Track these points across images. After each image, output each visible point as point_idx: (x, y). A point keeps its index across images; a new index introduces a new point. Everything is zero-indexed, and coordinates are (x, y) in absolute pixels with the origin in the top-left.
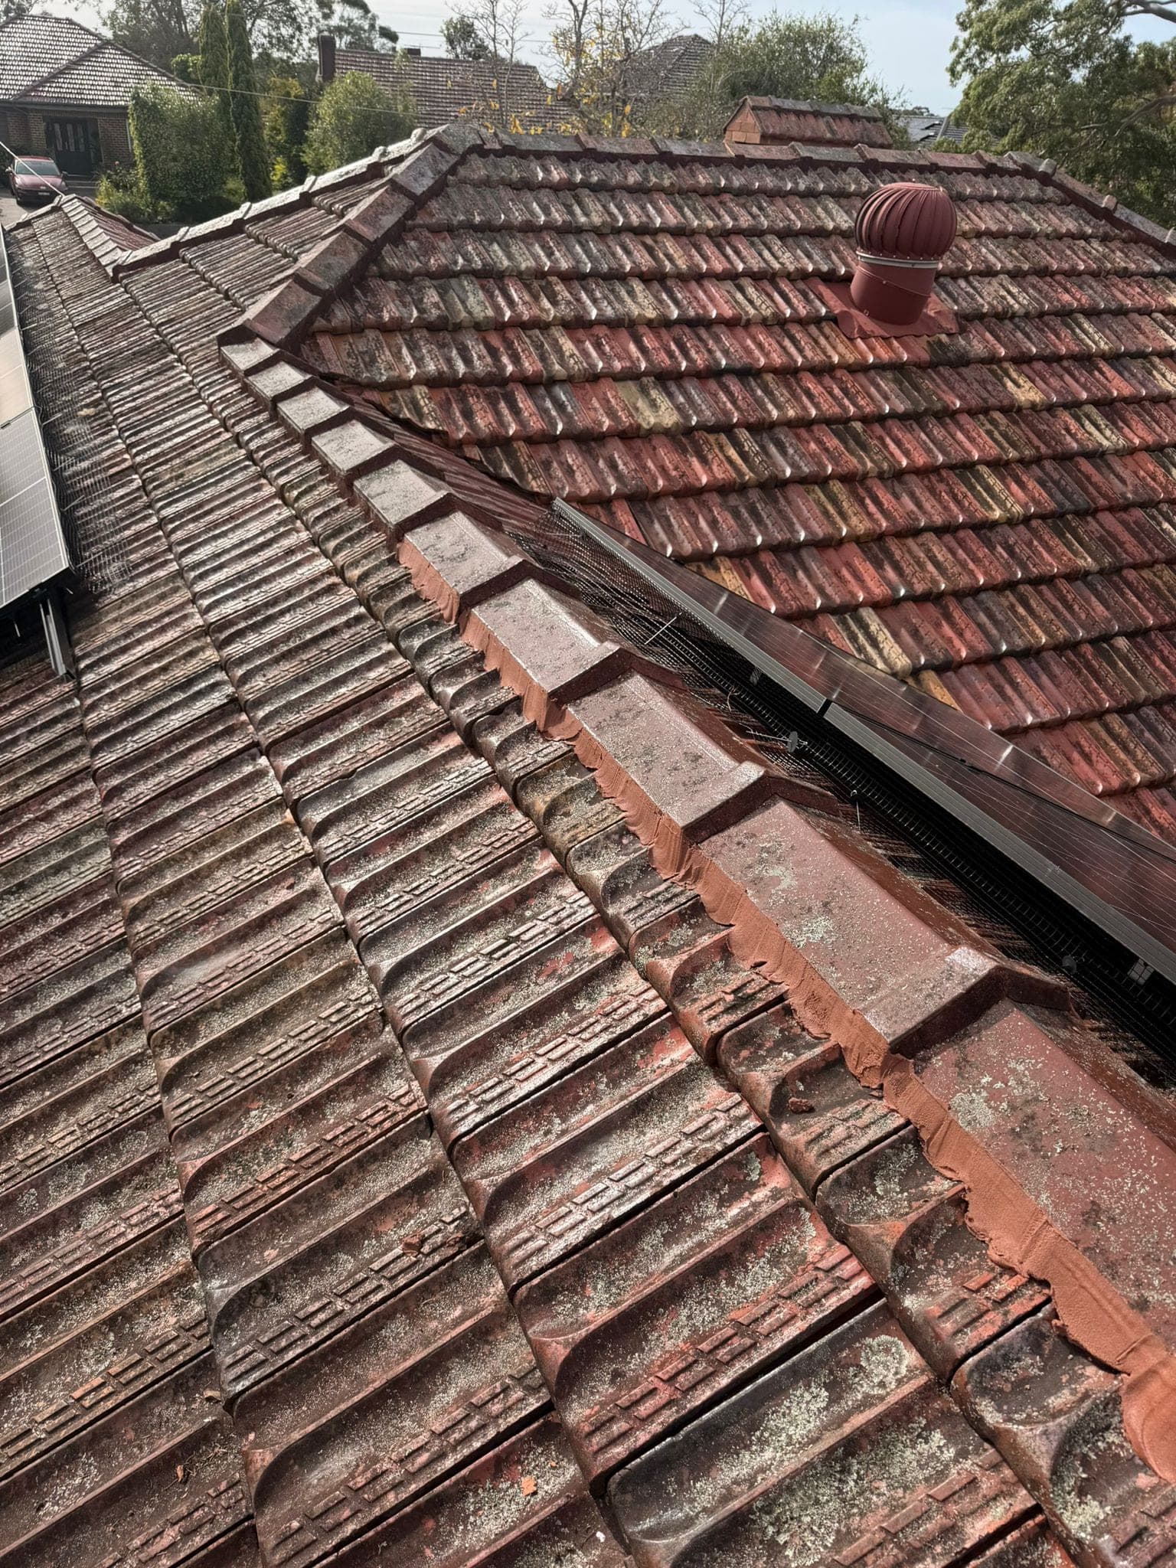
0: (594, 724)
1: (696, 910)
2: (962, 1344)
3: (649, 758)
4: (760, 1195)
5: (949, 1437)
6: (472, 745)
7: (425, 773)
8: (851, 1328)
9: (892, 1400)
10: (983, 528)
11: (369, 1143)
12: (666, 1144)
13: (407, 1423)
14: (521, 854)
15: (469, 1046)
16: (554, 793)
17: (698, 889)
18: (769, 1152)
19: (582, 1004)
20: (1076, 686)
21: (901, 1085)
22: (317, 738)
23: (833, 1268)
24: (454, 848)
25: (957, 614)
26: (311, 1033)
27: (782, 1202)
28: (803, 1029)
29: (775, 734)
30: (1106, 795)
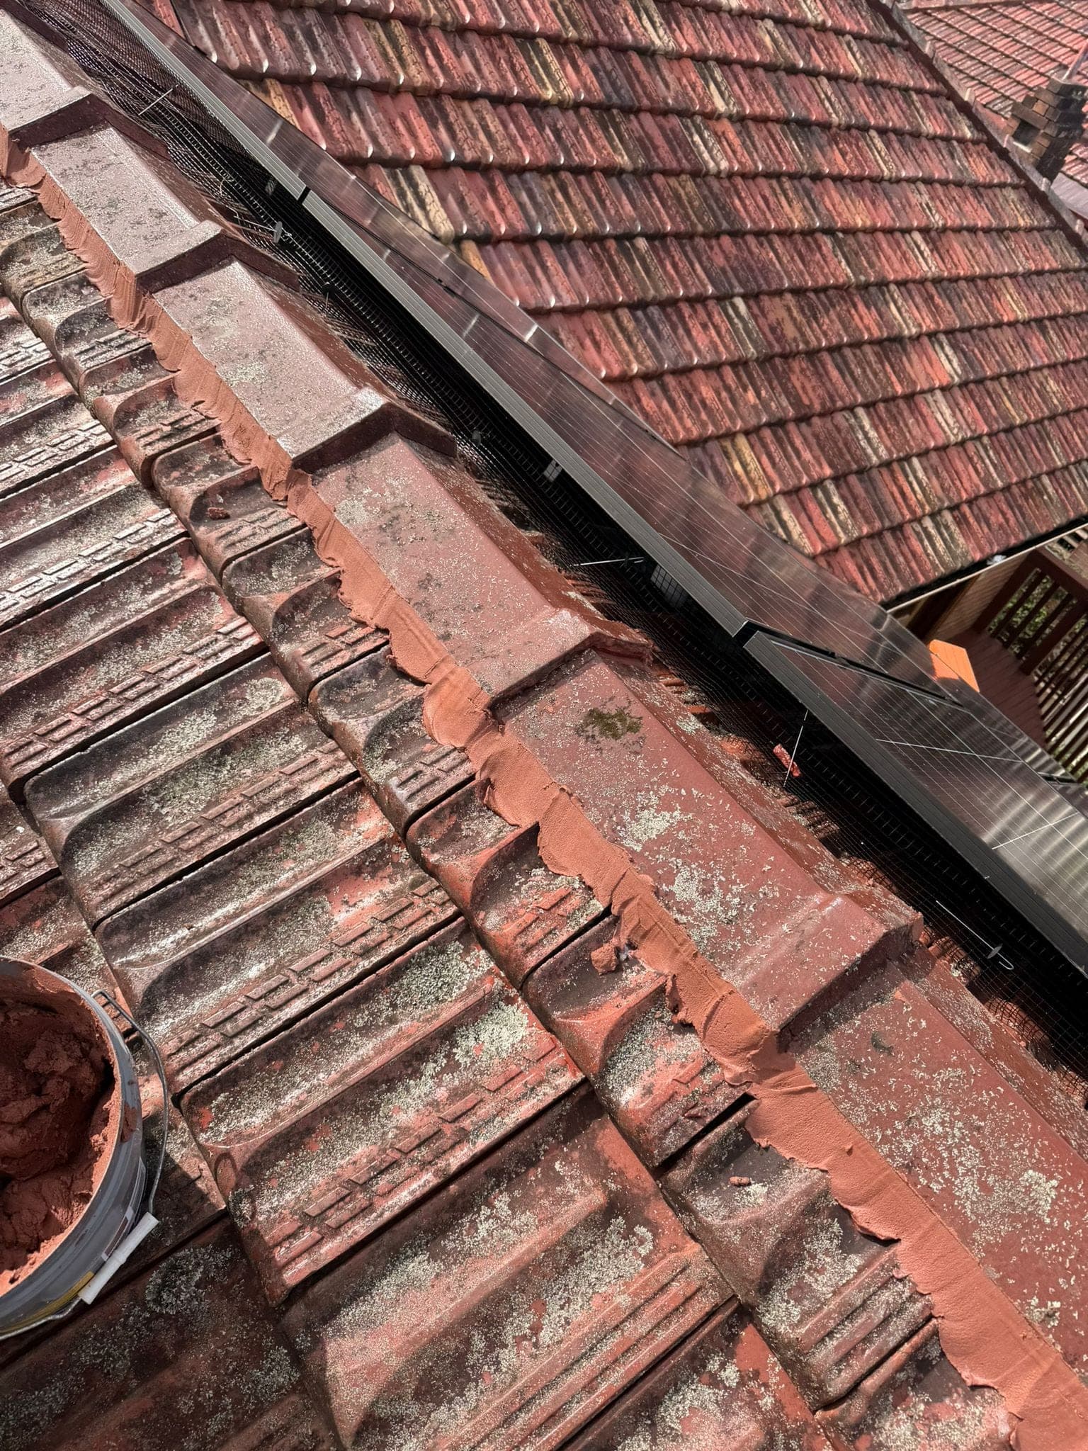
0: (59, 171)
1: (147, 356)
2: (316, 673)
3: (113, 210)
4: (178, 584)
5: (304, 738)
8: (240, 672)
9: (264, 716)
10: (535, 105)
12: (99, 546)
16: (17, 239)
17: (150, 338)
18: (190, 553)
19: (31, 438)
20: (596, 277)
21: (301, 495)
23: (231, 632)
25: (502, 189)
27: (195, 587)
28: (231, 457)
29: (261, 222)
30: (608, 380)
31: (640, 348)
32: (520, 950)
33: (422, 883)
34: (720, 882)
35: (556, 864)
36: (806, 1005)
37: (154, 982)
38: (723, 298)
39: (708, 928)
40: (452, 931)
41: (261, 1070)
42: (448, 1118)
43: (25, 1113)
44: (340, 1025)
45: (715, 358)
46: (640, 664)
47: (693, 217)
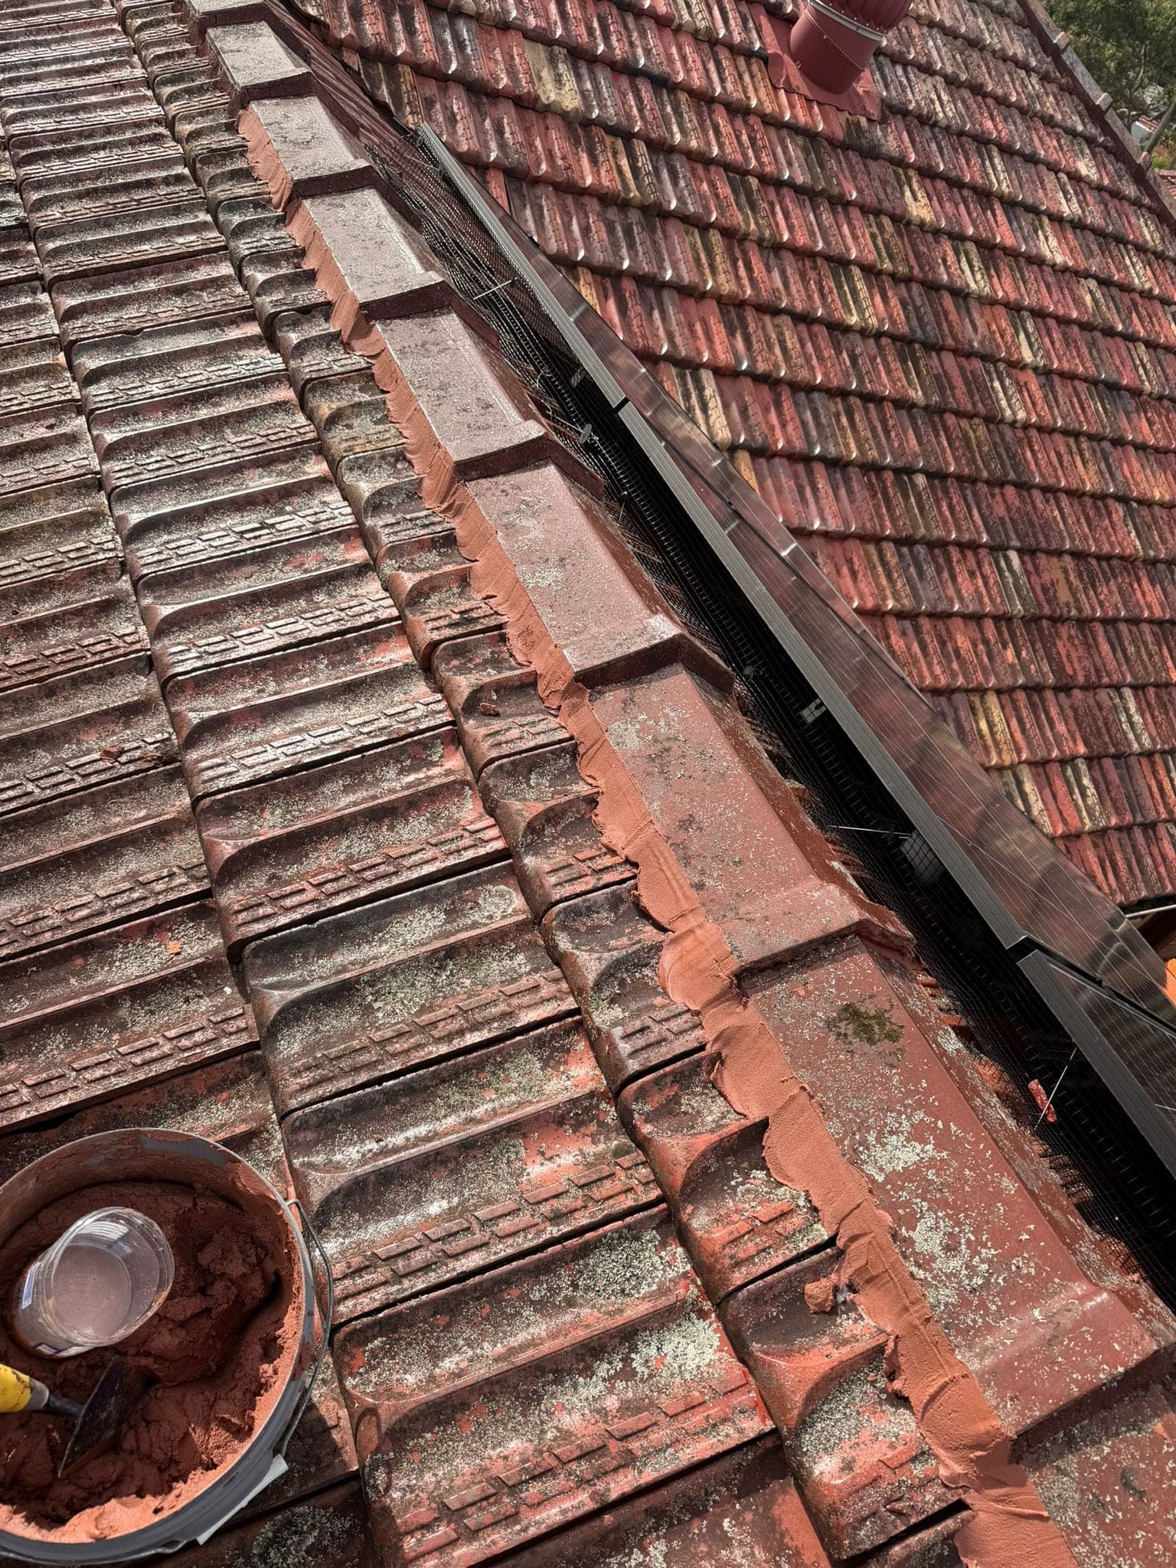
0: (398, 347)
1: (448, 541)
2: (557, 894)
3: (443, 393)
4: (435, 771)
5: (529, 959)
6: (270, 339)
7: (214, 352)
8: (479, 875)
9: (494, 926)
10: (837, 329)
11: (86, 666)
12: (366, 718)
13: (75, 888)
14: (295, 453)
15: (203, 605)
16: (344, 403)
17: (455, 523)
18: (453, 743)
19: (320, 598)
20: (866, 506)
21: (575, 708)
22: (108, 288)
23: (478, 831)
24: (228, 431)
25: (787, 405)
26: (46, 562)
27: (452, 778)
28: (511, 655)
29: (571, 421)
30: (859, 611)
31: (899, 585)
32: (727, 1262)
33: (627, 1153)
34: (968, 1240)
35: (781, 1171)
36: (1051, 1414)
37: (334, 1194)
38: (998, 549)
39: (947, 1292)
40: (651, 1217)
41: (425, 1321)
42: (616, 1434)
43: (189, 1313)
44: (515, 1292)
45: (978, 608)
46: (899, 958)
47: (980, 462)
